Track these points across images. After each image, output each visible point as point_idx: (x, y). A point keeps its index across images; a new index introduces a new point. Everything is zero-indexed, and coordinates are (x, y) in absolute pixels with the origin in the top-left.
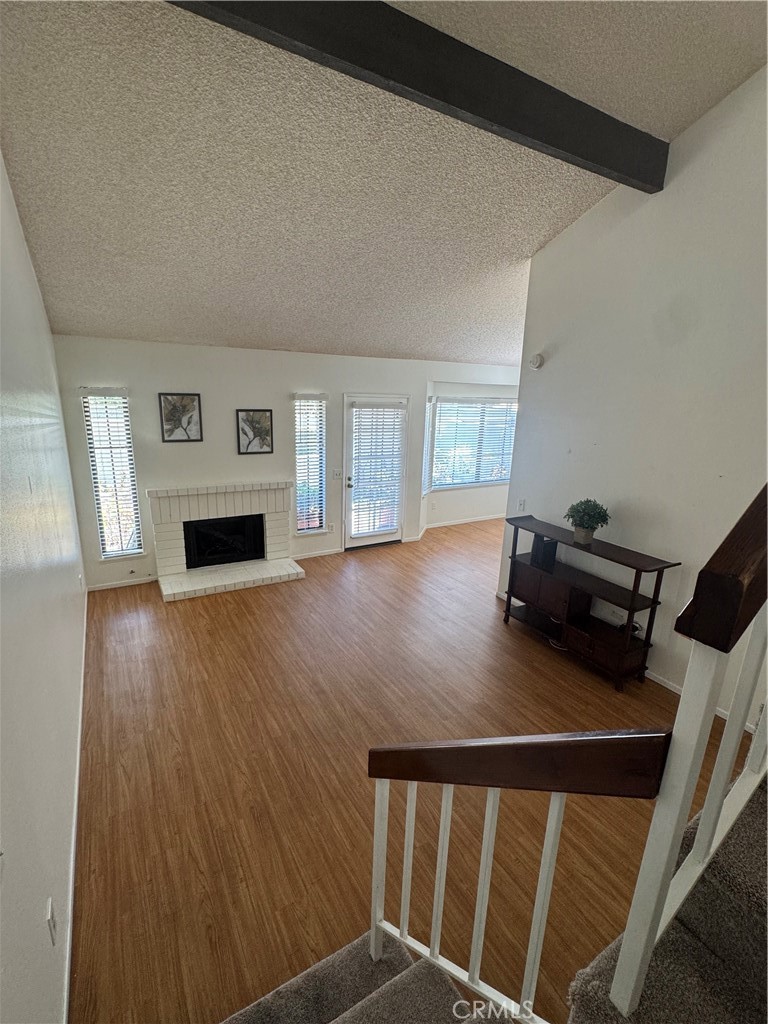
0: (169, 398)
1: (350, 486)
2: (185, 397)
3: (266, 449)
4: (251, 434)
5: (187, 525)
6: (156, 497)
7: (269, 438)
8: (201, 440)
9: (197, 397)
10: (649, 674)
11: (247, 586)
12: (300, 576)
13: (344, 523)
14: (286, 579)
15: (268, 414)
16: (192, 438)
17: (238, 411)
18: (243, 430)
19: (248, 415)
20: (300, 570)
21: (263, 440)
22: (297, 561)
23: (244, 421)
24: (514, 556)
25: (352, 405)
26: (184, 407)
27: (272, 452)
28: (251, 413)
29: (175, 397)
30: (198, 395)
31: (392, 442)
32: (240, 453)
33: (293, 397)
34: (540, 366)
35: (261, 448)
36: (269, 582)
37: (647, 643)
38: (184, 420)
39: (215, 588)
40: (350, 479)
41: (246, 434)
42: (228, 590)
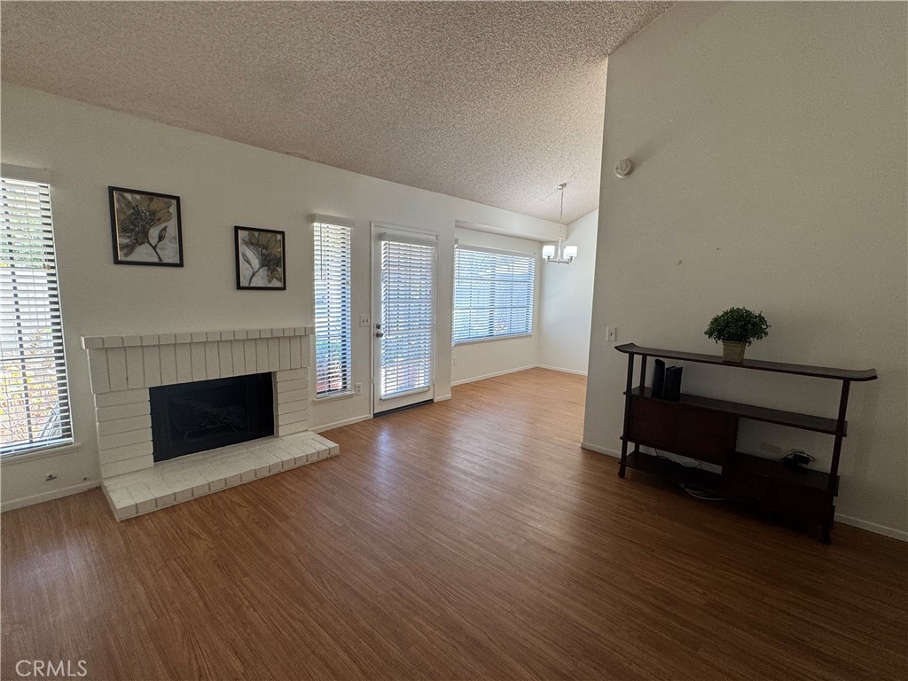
0: (128, 196)
1: (379, 335)
2: (155, 199)
3: (278, 284)
4: (256, 262)
5: (155, 393)
6: (102, 348)
7: (280, 270)
8: (181, 265)
9: (174, 202)
10: (839, 516)
11: (260, 476)
12: (333, 453)
13: (372, 383)
14: (315, 459)
15: (279, 237)
16: (166, 260)
17: (237, 229)
18: (244, 255)
19: (251, 236)
20: (332, 444)
21: (272, 271)
22: (321, 434)
23: (246, 243)
24: (629, 392)
25: (381, 237)
26: (153, 213)
27: (284, 288)
28: (256, 234)
29: (138, 197)
30: (177, 199)
31: (421, 285)
32: (239, 287)
33: (312, 218)
34: (629, 173)
35: (270, 282)
36: (292, 466)
37: (833, 477)
38: (154, 233)
39: (209, 485)
40: (379, 327)
41: (248, 261)
42: (229, 486)
